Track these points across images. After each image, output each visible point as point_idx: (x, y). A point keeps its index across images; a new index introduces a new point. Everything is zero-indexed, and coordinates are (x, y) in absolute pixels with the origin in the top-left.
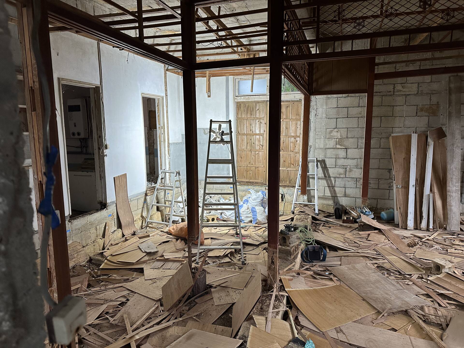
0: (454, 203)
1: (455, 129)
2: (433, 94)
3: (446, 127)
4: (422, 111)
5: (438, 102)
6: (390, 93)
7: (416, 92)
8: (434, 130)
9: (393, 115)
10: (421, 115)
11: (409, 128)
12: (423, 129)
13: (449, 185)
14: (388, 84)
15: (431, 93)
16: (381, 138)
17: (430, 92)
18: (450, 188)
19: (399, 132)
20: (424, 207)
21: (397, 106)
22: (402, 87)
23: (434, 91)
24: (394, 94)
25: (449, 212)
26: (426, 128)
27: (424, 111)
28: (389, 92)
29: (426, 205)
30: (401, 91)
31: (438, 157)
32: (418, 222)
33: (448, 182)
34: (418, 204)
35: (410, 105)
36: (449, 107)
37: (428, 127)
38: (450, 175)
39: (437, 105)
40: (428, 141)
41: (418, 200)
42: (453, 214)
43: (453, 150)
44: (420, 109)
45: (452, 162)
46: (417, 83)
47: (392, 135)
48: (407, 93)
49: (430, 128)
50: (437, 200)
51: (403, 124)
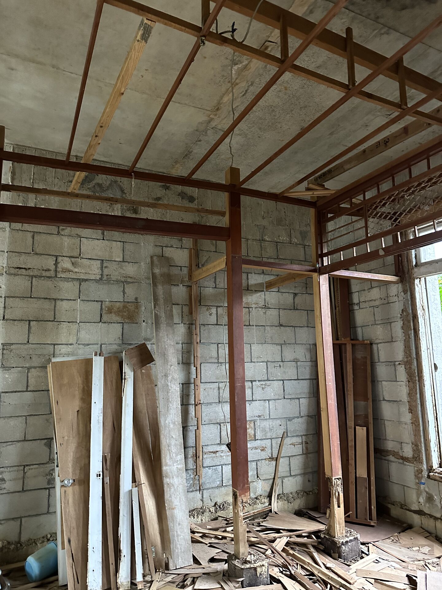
0: (178, 499)
1: (166, 346)
2: (128, 283)
3: (151, 344)
4: (111, 313)
5: (136, 299)
6: (47, 274)
7: (98, 277)
8: (132, 349)
9: (55, 318)
10: (109, 321)
11: (88, 345)
12: (114, 347)
13: (165, 461)
14: (44, 255)
15: (125, 282)
16: (29, 369)
17: (123, 280)
18: (167, 468)
19: (68, 355)
20: (123, 524)
21: (62, 300)
22: (73, 264)
23: (129, 277)
24: (56, 276)
25: (170, 524)
26: (119, 345)
27: (115, 313)
28: (46, 270)
29: (125, 518)
30: (70, 271)
31: (143, 403)
32: (112, 568)
33: (163, 456)
34: (109, 520)
35: (88, 301)
36: (155, 307)
37: (123, 343)
38: (166, 439)
39: (136, 304)
40: (124, 372)
41: (110, 510)
42: (178, 527)
43: (168, 385)
44: (107, 309)
45: (168, 411)
46: (99, 260)
47: (54, 360)
48: (82, 277)
49: (126, 346)
50: (147, 501)
51: (76, 338)
